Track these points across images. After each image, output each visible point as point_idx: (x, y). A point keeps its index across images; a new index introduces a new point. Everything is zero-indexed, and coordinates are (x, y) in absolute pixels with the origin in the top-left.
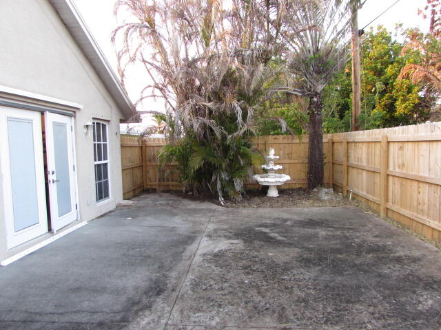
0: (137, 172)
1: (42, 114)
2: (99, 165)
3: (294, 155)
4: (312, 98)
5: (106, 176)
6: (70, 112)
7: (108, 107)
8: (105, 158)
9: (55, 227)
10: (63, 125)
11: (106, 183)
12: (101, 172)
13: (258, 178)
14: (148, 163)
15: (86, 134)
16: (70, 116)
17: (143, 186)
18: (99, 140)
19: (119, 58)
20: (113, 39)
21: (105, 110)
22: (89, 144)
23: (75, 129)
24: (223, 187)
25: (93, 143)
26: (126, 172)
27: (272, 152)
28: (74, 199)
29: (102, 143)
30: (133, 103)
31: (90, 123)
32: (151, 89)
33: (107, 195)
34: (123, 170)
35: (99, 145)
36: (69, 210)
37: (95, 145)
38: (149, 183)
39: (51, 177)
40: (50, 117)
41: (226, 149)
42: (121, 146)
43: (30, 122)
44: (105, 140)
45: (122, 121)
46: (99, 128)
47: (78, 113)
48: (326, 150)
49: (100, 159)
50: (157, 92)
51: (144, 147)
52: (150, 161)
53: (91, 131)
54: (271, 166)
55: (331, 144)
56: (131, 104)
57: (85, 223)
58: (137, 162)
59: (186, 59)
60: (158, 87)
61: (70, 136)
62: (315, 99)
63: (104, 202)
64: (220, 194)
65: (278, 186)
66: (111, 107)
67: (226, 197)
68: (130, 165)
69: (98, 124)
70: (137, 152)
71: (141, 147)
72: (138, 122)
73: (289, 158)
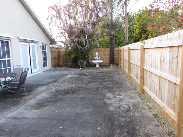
0: (57, 60)
1: (29, 43)
2: (44, 57)
3: (107, 55)
4: (110, 36)
5: (46, 60)
6: (36, 42)
7: (46, 40)
8: (46, 55)
9: (33, 72)
10: (34, 46)
11: (46, 62)
12: (45, 59)
13: (93, 61)
14: (60, 57)
15: (40, 48)
16: (36, 43)
17: (59, 64)
18: (44, 50)
19: (50, 25)
20: (48, 19)
21: (46, 41)
22: (41, 51)
23: (37, 47)
24: (81, 64)
25: (42, 51)
26: (53, 60)
27: (97, 53)
28: (37, 66)
29: (45, 50)
30: (54, 39)
31: (41, 45)
32: (59, 34)
33: (47, 66)
34: (51, 59)
35: (44, 51)
36: (36, 68)
37: (43, 51)
38: (61, 63)
39: (31, 59)
40: (31, 44)
41: (82, 52)
42: (51, 52)
43: (26, 45)
44: (46, 50)
45: (51, 44)
46: (44, 46)
47: (38, 43)
48: (115, 52)
49: (44, 55)
50: (61, 35)
51: (59, 52)
52: (61, 56)
53: (41, 47)
54: (97, 58)
55: (118, 51)
56: (53, 39)
57: (40, 72)
58: (57, 57)
59: (70, 25)
60: (62, 33)
61: (36, 49)
62: (111, 37)
63: (46, 67)
64: (80, 66)
65: (99, 64)
66: (47, 40)
67: (82, 67)
68: (54, 57)
69: (44, 45)
70: (57, 53)
71: (58, 52)
72: (56, 44)
73: (105, 56)
